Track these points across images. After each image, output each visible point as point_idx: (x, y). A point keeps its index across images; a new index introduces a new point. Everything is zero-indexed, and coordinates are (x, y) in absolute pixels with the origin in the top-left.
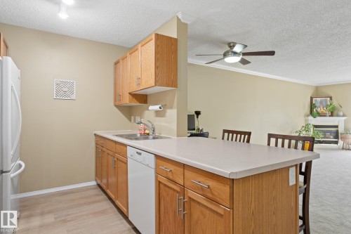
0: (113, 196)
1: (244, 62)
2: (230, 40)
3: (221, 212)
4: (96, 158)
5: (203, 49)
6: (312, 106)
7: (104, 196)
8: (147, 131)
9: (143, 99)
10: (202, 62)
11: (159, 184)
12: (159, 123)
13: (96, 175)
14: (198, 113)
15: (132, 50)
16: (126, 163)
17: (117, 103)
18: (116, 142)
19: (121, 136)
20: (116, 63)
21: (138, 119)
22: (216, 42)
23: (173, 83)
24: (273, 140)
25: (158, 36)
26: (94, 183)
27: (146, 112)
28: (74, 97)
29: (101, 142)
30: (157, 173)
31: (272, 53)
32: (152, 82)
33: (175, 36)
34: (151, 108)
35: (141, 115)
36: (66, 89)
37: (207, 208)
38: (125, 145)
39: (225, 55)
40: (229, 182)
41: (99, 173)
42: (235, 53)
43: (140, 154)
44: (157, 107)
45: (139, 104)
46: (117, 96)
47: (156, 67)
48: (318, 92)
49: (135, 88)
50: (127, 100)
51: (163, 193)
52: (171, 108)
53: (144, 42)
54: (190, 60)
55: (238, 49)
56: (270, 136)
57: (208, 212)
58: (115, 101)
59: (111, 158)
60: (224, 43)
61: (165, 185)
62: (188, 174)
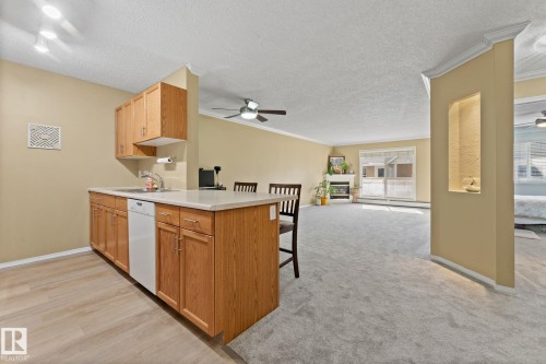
0: (112, 258)
1: (261, 119)
2: (246, 97)
3: (206, 240)
4: (91, 218)
5: (220, 103)
6: (330, 165)
7: (102, 260)
8: (155, 186)
9: (152, 151)
10: (221, 116)
11: (159, 230)
12: (168, 176)
13: (91, 239)
14: (218, 169)
15: (137, 96)
16: (127, 218)
17: (120, 155)
18: (116, 197)
19: (123, 191)
20: (118, 110)
21: (146, 173)
22: (233, 98)
23: (182, 134)
24: (273, 189)
25: (164, 86)
26: (89, 249)
27: (156, 166)
28: (58, 146)
29: (96, 198)
30: (157, 221)
31: (283, 113)
32: (158, 132)
33: (184, 87)
34: (159, 160)
35: (149, 169)
36: (46, 137)
37: (197, 240)
38: (125, 198)
39: (242, 110)
40: (211, 214)
41: (94, 237)
42: (251, 110)
43: (140, 204)
44: (165, 160)
45: (145, 157)
46: (119, 148)
47: (163, 118)
48: (334, 151)
49: (140, 139)
50: (131, 152)
51: (163, 238)
52: (181, 160)
53: (150, 90)
54: (202, 111)
55: (252, 105)
56: (271, 185)
57: (198, 244)
58: (117, 152)
59: (109, 215)
60: (241, 99)
61: (165, 231)
62: (183, 214)
